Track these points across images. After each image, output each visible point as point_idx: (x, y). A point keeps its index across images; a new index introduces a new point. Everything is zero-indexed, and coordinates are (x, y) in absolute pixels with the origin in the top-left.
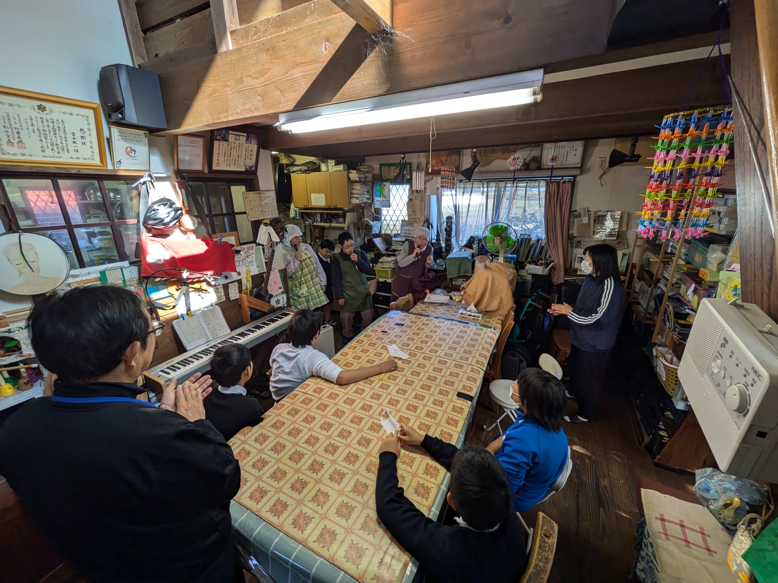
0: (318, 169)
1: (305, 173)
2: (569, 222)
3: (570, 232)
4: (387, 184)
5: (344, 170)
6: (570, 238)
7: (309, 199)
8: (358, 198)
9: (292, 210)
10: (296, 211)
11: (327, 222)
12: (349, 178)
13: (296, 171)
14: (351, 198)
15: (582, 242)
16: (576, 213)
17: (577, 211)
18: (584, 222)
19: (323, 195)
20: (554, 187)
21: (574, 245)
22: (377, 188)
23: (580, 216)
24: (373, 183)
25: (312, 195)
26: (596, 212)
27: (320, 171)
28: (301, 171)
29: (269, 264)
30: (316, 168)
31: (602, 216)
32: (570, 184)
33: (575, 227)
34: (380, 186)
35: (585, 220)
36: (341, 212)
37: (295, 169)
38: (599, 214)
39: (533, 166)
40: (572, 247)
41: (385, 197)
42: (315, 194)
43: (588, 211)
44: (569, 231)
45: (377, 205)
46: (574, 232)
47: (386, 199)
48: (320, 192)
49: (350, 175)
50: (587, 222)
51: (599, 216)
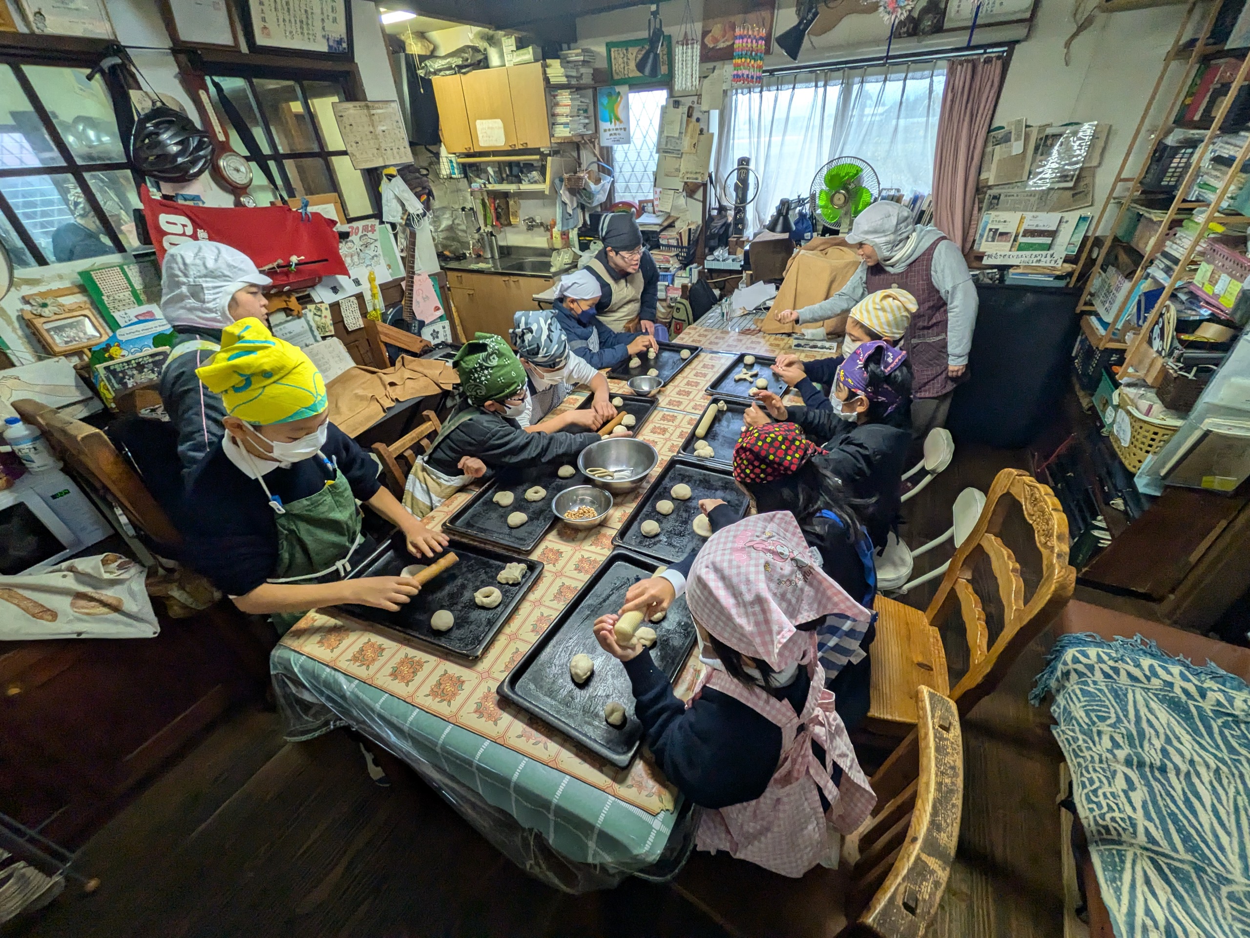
0: (483, 63)
1: (459, 72)
2: (983, 154)
3: (983, 176)
5: (536, 61)
6: (980, 189)
7: (472, 134)
8: (566, 124)
9: (445, 160)
10: (451, 161)
11: (512, 183)
12: (547, 80)
13: (440, 70)
14: (554, 124)
15: (1002, 197)
16: (1000, 134)
17: (1003, 128)
18: (1014, 153)
19: (498, 123)
20: (963, 74)
21: (985, 205)
22: (603, 100)
23: (1007, 139)
24: (595, 89)
25: (478, 122)
26: (1042, 128)
27: (487, 67)
28: (450, 68)
29: (409, 261)
30: (480, 61)
31: (1052, 136)
32: (999, 62)
33: (994, 166)
35: (1017, 147)
36: (538, 157)
37: (438, 64)
38: (1049, 131)
39: (927, 23)
40: (980, 209)
41: (618, 119)
42: (484, 121)
43: (1027, 126)
44: (979, 174)
45: (605, 140)
46: (990, 176)
47: (622, 126)
48: (493, 116)
49: (548, 70)
50: (1021, 151)
51: (1046, 137)
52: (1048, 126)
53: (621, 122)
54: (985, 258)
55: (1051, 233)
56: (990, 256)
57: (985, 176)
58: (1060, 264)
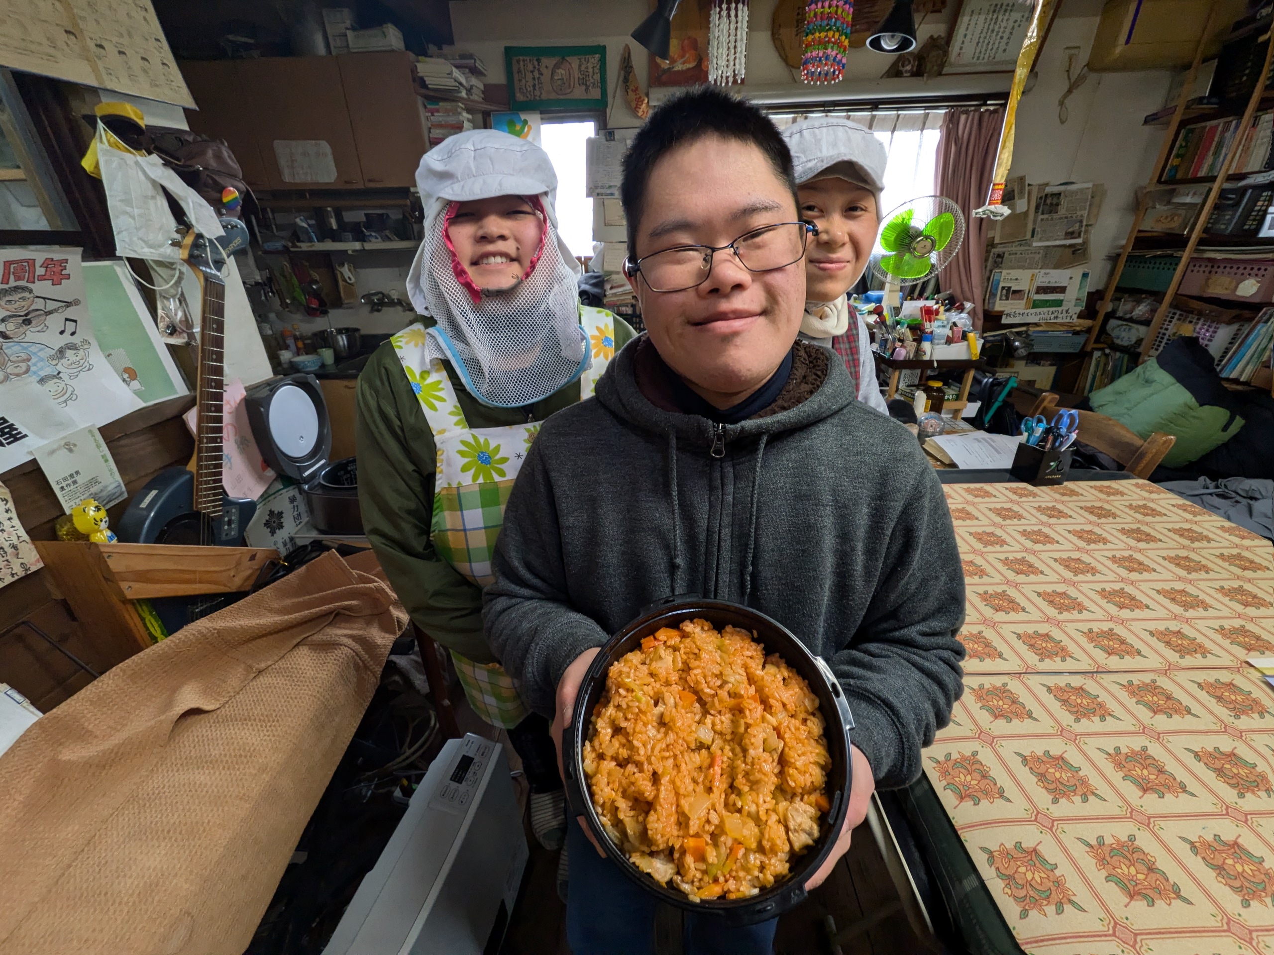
4: (533, 118)
15: (1006, 255)
18: (1018, 211)
19: (323, 147)
23: (1011, 196)
25: (278, 143)
26: (1042, 186)
27: (302, 54)
31: (1053, 195)
34: (511, 124)
35: (1022, 206)
42: (293, 143)
48: (311, 135)
50: (1025, 209)
51: (1046, 195)
52: (1047, 185)
54: (1004, 317)
55: (1062, 290)
56: (1008, 315)
57: (991, 234)
58: (1075, 320)
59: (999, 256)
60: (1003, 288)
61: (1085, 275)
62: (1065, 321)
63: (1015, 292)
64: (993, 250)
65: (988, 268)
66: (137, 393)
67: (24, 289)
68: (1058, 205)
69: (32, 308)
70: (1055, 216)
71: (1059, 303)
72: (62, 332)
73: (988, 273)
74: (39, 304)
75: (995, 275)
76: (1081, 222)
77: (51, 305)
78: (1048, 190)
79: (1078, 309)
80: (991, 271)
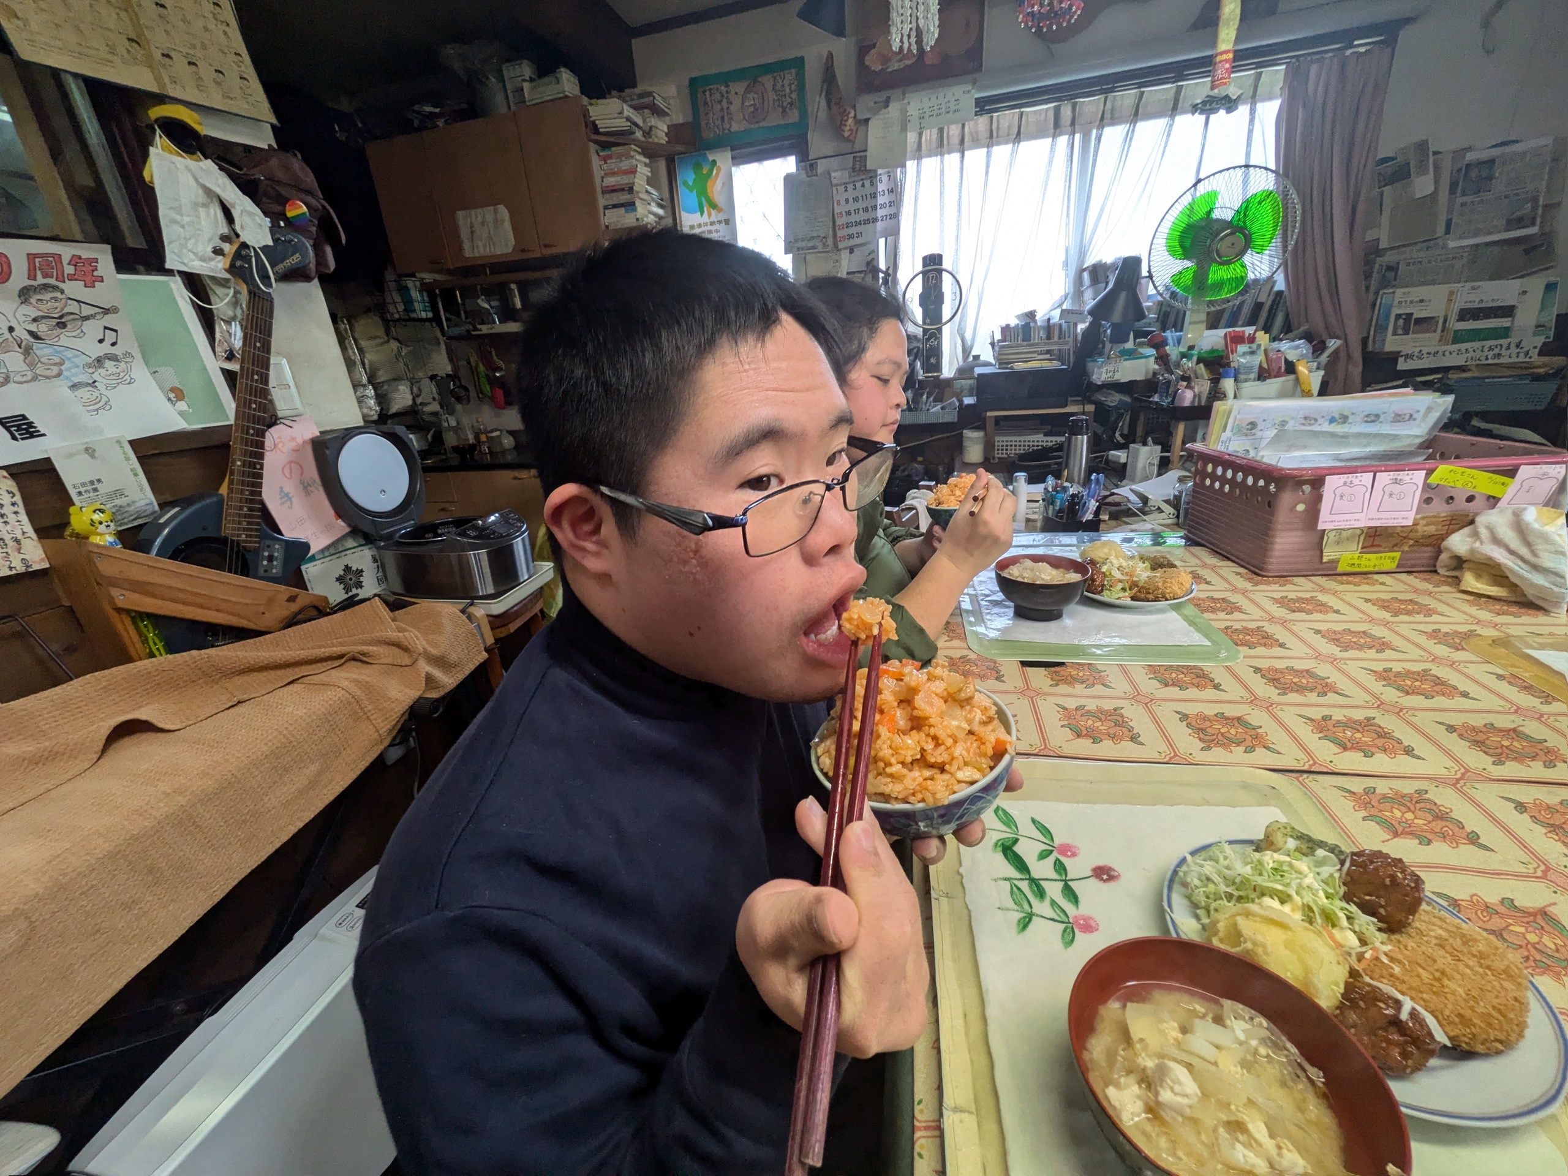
4: (722, 158)
8: (628, 207)
9: (392, 285)
10: (406, 288)
15: (1402, 267)
16: (1391, 167)
17: (1394, 158)
18: (1419, 195)
19: (501, 213)
22: (686, 176)
23: (1402, 175)
24: (670, 157)
25: (461, 215)
26: (1459, 153)
31: (1480, 163)
33: (1385, 219)
34: (697, 167)
35: (1422, 186)
38: (1473, 156)
41: (713, 206)
42: (473, 212)
47: (721, 218)
48: (490, 201)
50: (1431, 189)
51: (1468, 166)
52: (1469, 149)
53: (720, 210)
54: (1401, 360)
55: (1508, 311)
56: (1408, 357)
57: (1370, 235)
58: (1535, 358)
59: (1389, 268)
60: (1398, 316)
61: (1550, 287)
62: (1514, 360)
63: (1419, 321)
64: (1378, 259)
65: (1372, 289)
66: (181, 414)
67: (55, 288)
68: (1490, 178)
69: (66, 310)
70: (1489, 196)
71: (1505, 333)
72: (101, 341)
73: (1371, 296)
74: (73, 307)
75: (1383, 299)
76: (1535, 200)
77: (87, 311)
78: (1470, 157)
79: (1540, 341)
80: (1377, 293)
